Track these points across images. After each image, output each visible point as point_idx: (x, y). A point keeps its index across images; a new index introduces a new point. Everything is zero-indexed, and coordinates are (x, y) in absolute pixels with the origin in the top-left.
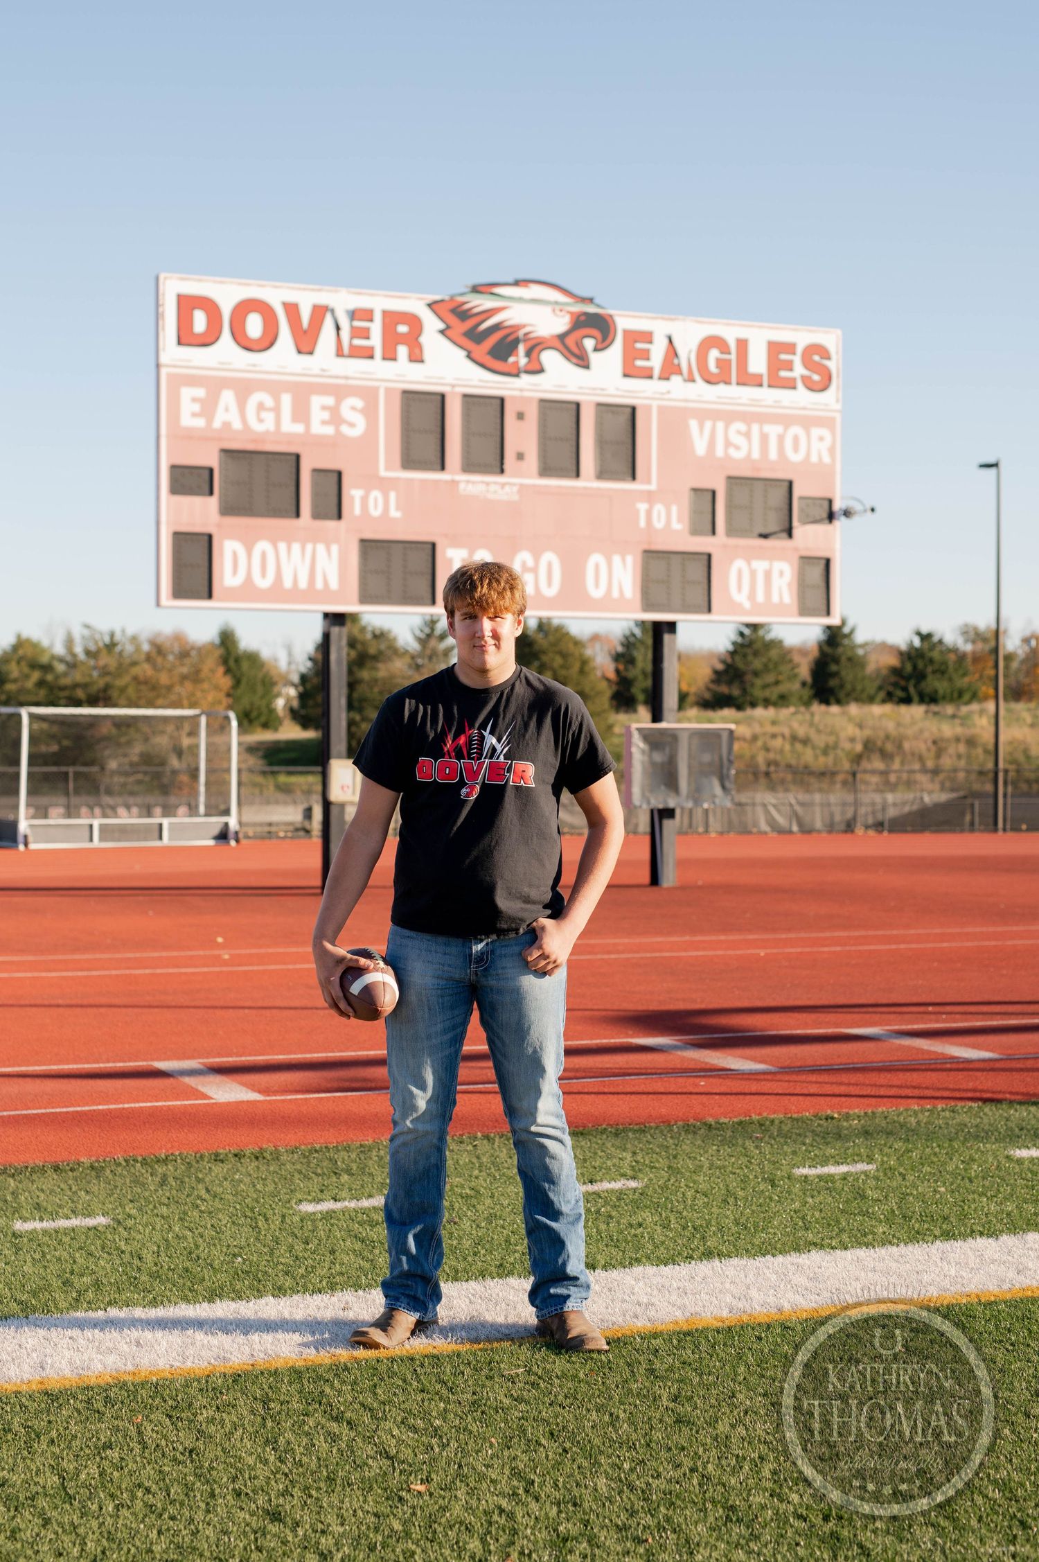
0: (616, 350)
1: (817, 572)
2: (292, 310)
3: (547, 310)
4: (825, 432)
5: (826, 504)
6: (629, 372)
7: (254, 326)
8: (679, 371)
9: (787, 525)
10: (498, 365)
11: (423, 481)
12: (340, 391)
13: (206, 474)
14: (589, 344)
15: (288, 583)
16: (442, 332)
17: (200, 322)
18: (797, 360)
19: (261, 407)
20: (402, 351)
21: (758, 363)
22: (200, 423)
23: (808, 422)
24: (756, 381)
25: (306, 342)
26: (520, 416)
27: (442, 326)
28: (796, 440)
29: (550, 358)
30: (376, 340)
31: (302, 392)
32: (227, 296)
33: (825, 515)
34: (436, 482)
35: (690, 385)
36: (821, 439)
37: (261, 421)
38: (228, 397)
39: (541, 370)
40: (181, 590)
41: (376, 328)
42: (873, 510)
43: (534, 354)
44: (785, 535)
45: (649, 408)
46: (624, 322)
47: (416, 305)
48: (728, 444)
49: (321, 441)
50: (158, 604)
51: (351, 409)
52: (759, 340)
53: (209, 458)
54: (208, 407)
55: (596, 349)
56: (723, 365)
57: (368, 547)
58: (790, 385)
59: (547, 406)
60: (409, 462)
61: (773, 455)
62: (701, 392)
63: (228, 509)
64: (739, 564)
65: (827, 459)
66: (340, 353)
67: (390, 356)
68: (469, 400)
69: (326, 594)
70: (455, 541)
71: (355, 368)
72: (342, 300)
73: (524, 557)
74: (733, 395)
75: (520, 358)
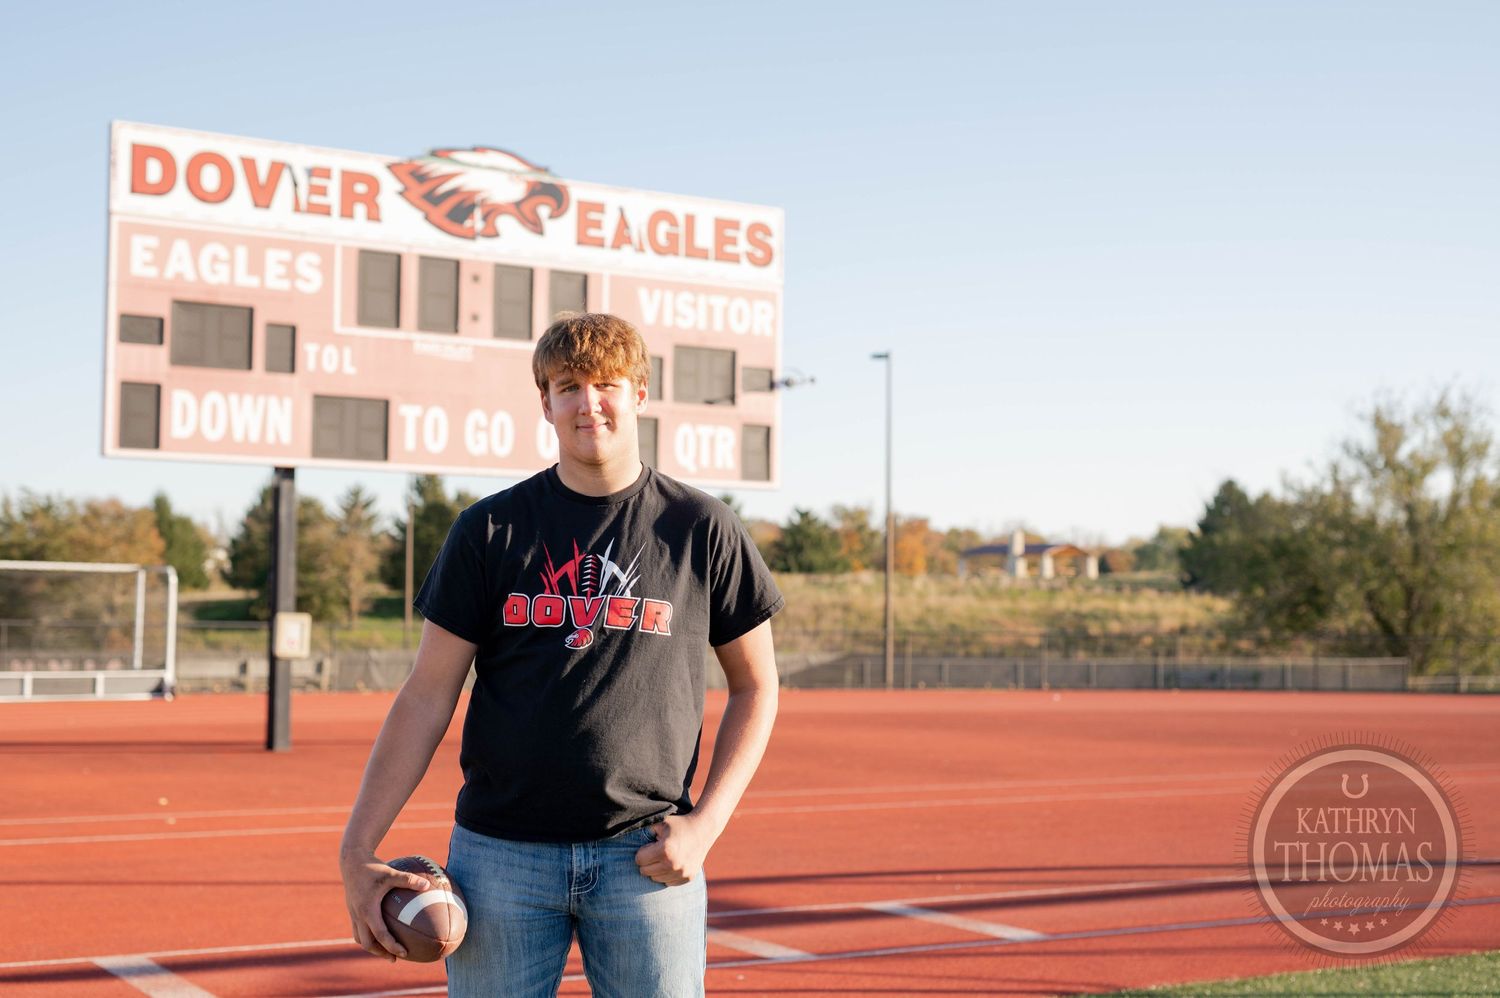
0: (570, 218)
1: (758, 439)
2: (249, 165)
3: (503, 177)
4: (768, 306)
5: (767, 374)
6: (583, 240)
7: (210, 178)
8: (628, 241)
9: (729, 393)
10: (455, 227)
11: (378, 338)
12: (296, 247)
13: (156, 325)
14: (544, 211)
15: (238, 436)
16: (401, 193)
17: (154, 171)
18: (741, 236)
19: (215, 259)
20: (360, 210)
21: (705, 238)
22: (152, 272)
23: (751, 296)
24: (703, 254)
25: (262, 196)
26: (476, 278)
27: (399, 187)
28: (740, 313)
29: (506, 224)
30: (334, 198)
31: (257, 247)
32: (183, 146)
33: (766, 383)
34: (391, 341)
35: (639, 256)
36: (763, 312)
37: (214, 272)
38: (181, 248)
39: (495, 235)
40: (127, 440)
41: (334, 186)
42: (812, 380)
43: (490, 219)
44: (729, 402)
45: (600, 276)
46: (577, 192)
47: (374, 165)
48: (676, 313)
49: (275, 295)
50: (103, 453)
51: (307, 263)
52: (708, 215)
53: (161, 308)
54: (161, 257)
55: (552, 217)
56: (672, 238)
57: (321, 401)
58: (734, 259)
59: (503, 271)
60: (365, 318)
61: (718, 326)
62: (651, 264)
63: (179, 359)
64: (684, 430)
65: (768, 332)
66: (297, 209)
67: (347, 213)
68: (427, 262)
69: (278, 448)
70: (409, 399)
71: (312, 224)
72: (301, 158)
73: (477, 416)
74: (678, 266)
75: (477, 222)
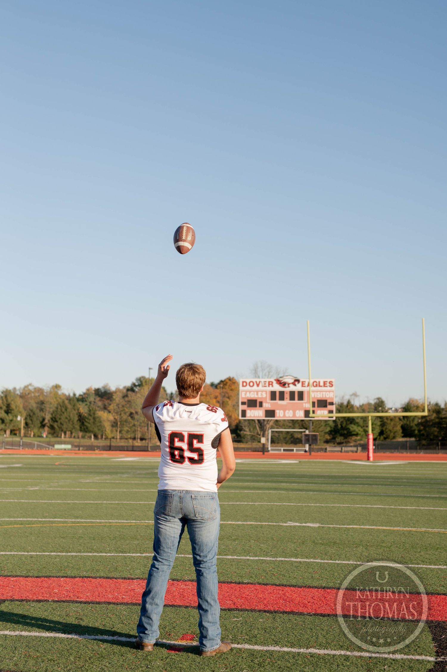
0: (300, 384)
1: (331, 412)
2: (256, 382)
3: (290, 379)
4: (332, 393)
6: (302, 386)
7: (251, 384)
8: (310, 386)
10: (283, 387)
11: (274, 403)
12: (262, 391)
13: (245, 403)
14: (296, 383)
15: (255, 416)
17: (245, 384)
18: (328, 383)
19: (252, 394)
20: (271, 386)
21: (322, 384)
22: (245, 396)
23: (330, 392)
24: (321, 386)
25: (258, 385)
26: (286, 393)
28: (328, 394)
29: (291, 385)
30: (267, 384)
31: (257, 392)
32: (248, 381)
33: (332, 404)
35: (311, 388)
37: (252, 396)
38: (248, 393)
39: (289, 387)
40: (243, 415)
43: (289, 385)
44: (326, 407)
45: (305, 391)
46: (301, 380)
47: (272, 380)
48: (317, 395)
49: (259, 398)
51: (264, 393)
52: (322, 381)
53: (246, 401)
54: (246, 394)
55: (298, 384)
56: (316, 385)
57: (266, 411)
58: (327, 386)
59: (290, 392)
60: (271, 399)
61: (324, 397)
62: (313, 388)
63: (248, 406)
64: (319, 411)
65: (333, 397)
66: (262, 386)
67: (269, 386)
68: (279, 392)
69: (260, 417)
70: (278, 409)
71: (264, 388)
72: (263, 380)
73: (287, 411)
74: (318, 388)
75: (287, 385)
